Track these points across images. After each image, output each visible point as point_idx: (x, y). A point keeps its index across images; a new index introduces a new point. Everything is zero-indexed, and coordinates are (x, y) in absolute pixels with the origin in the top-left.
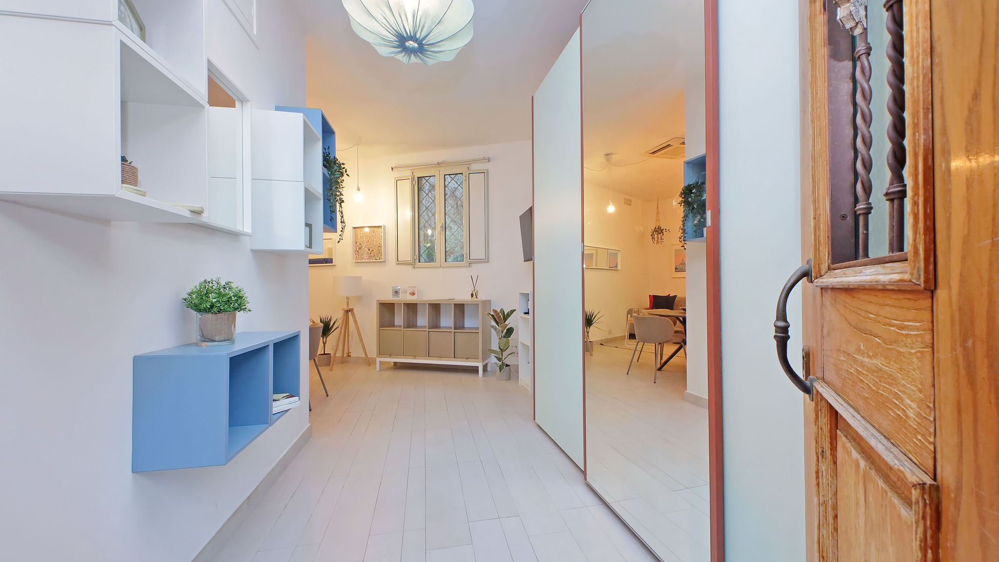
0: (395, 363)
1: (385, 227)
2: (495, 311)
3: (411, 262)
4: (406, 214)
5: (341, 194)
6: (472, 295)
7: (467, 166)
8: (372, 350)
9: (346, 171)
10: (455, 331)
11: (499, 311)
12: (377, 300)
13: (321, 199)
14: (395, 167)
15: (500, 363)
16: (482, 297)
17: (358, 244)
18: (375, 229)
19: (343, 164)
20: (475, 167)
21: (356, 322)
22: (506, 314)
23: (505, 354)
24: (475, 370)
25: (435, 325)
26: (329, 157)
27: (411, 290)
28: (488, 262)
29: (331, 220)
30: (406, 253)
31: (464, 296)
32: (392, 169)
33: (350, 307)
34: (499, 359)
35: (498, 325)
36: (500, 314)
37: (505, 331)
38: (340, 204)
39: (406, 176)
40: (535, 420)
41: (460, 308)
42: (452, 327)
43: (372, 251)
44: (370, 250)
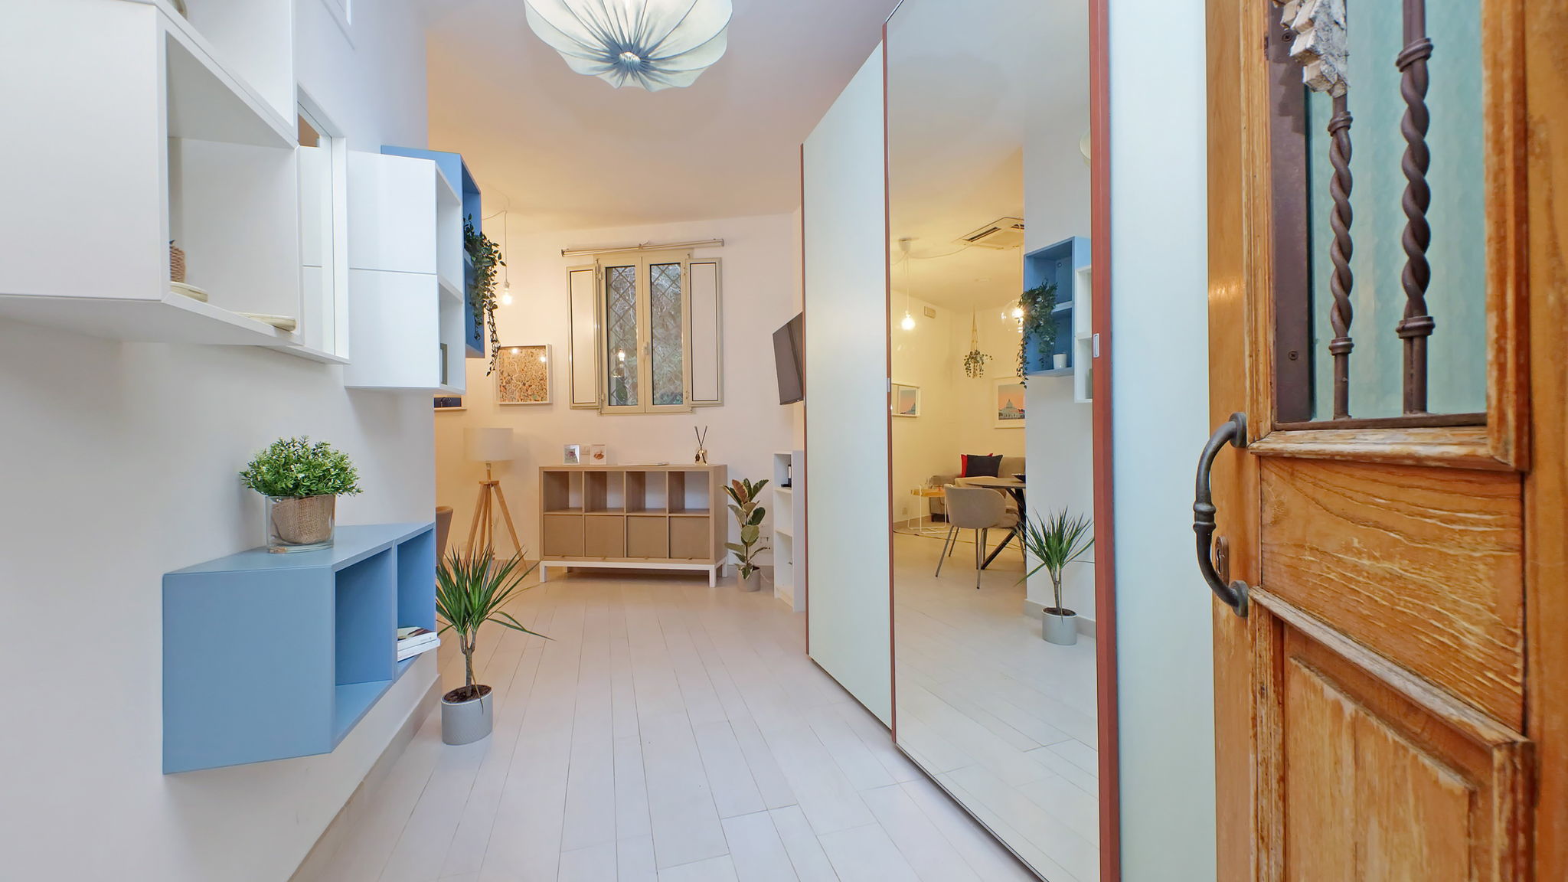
0: (570, 569)
1: (550, 347)
2: (735, 483)
3: (597, 404)
4: (587, 326)
5: (493, 295)
6: (698, 458)
7: (688, 252)
8: (532, 550)
9: (500, 257)
10: (670, 515)
11: (741, 482)
12: (540, 468)
13: (462, 303)
14: (568, 250)
15: (743, 564)
16: (713, 460)
17: (505, 375)
18: (533, 350)
19: (496, 245)
20: (699, 254)
21: (503, 503)
22: (752, 487)
23: (752, 549)
24: (703, 576)
25: (636, 505)
26: (473, 233)
27: (597, 450)
28: (722, 404)
29: (476, 338)
30: (588, 391)
31: (683, 459)
32: (563, 253)
33: (493, 479)
34: (742, 559)
35: (741, 505)
36: (744, 487)
37: (752, 514)
38: (491, 310)
39: (588, 265)
40: (808, 653)
41: (678, 479)
42: (665, 509)
43: (530, 386)
44: (527, 385)
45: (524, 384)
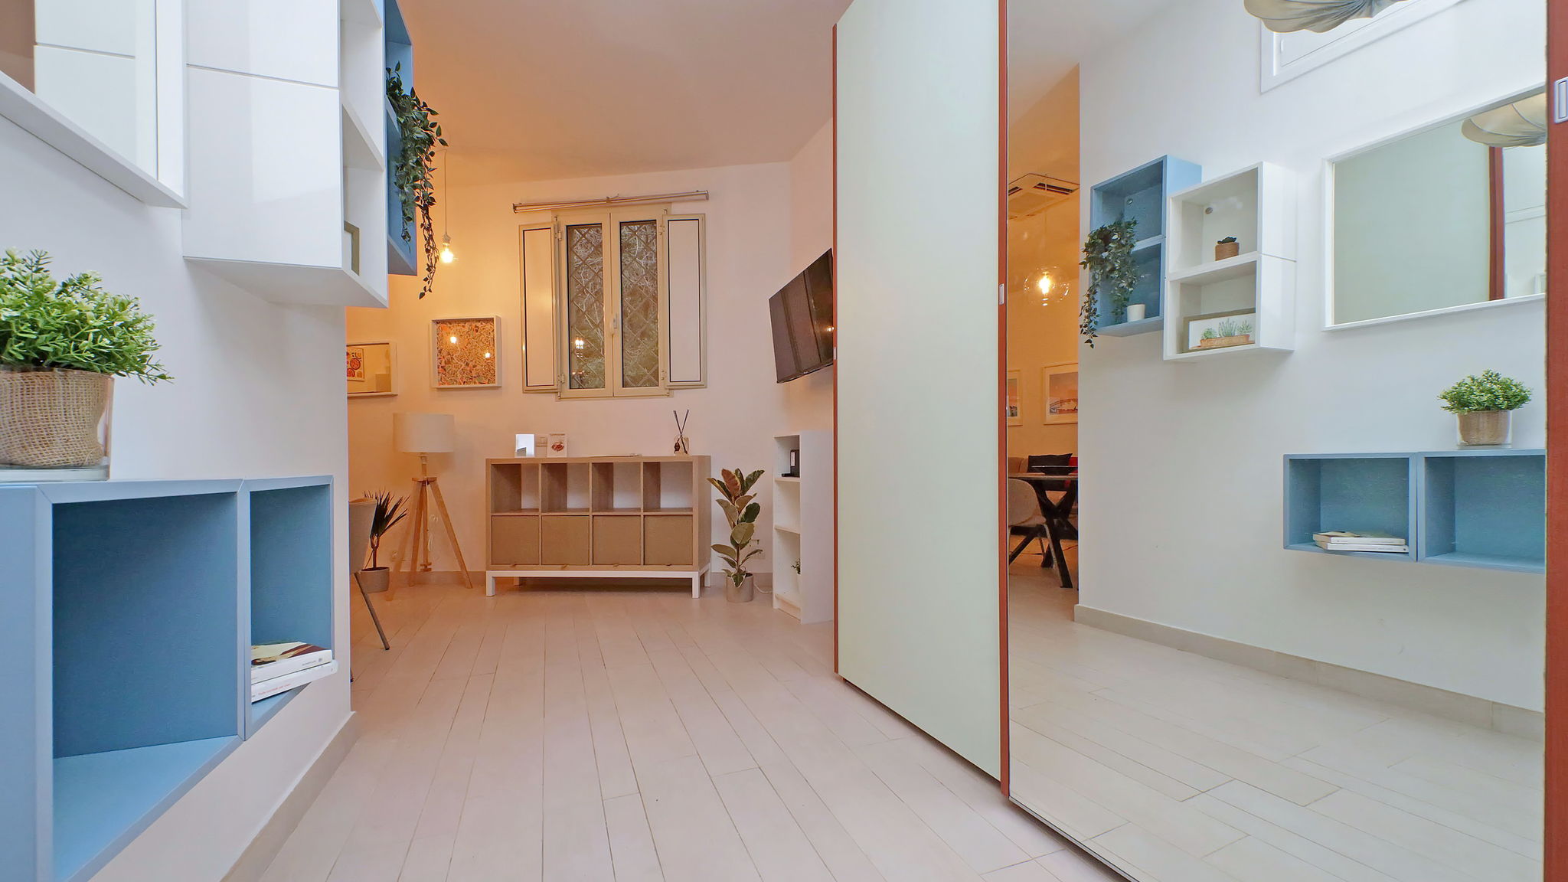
0: (523, 580)
1: (499, 319)
2: (725, 473)
3: (555, 387)
4: (544, 300)
5: (427, 184)
6: (677, 447)
7: (664, 207)
8: (475, 558)
9: (439, 133)
10: (646, 514)
11: (733, 472)
12: (487, 460)
13: (383, 171)
14: (521, 205)
15: (734, 571)
16: (695, 449)
17: (444, 353)
18: (478, 324)
19: (433, 113)
20: (678, 209)
21: (441, 504)
22: (745, 479)
23: (743, 553)
24: (684, 586)
25: (603, 503)
26: (400, 90)
27: (555, 440)
28: (703, 386)
29: (404, 237)
30: (544, 372)
31: (663, 450)
32: (515, 207)
33: (429, 476)
34: (732, 564)
35: (731, 500)
36: (737, 478)
37: (744, 510)
38: (425, 209)
39: (544, 223)
40: (836, 670)
41: (653, 468)
42: (640, 509)
43: (474, 366)
44: (470, 365)
45: (467, 364)
